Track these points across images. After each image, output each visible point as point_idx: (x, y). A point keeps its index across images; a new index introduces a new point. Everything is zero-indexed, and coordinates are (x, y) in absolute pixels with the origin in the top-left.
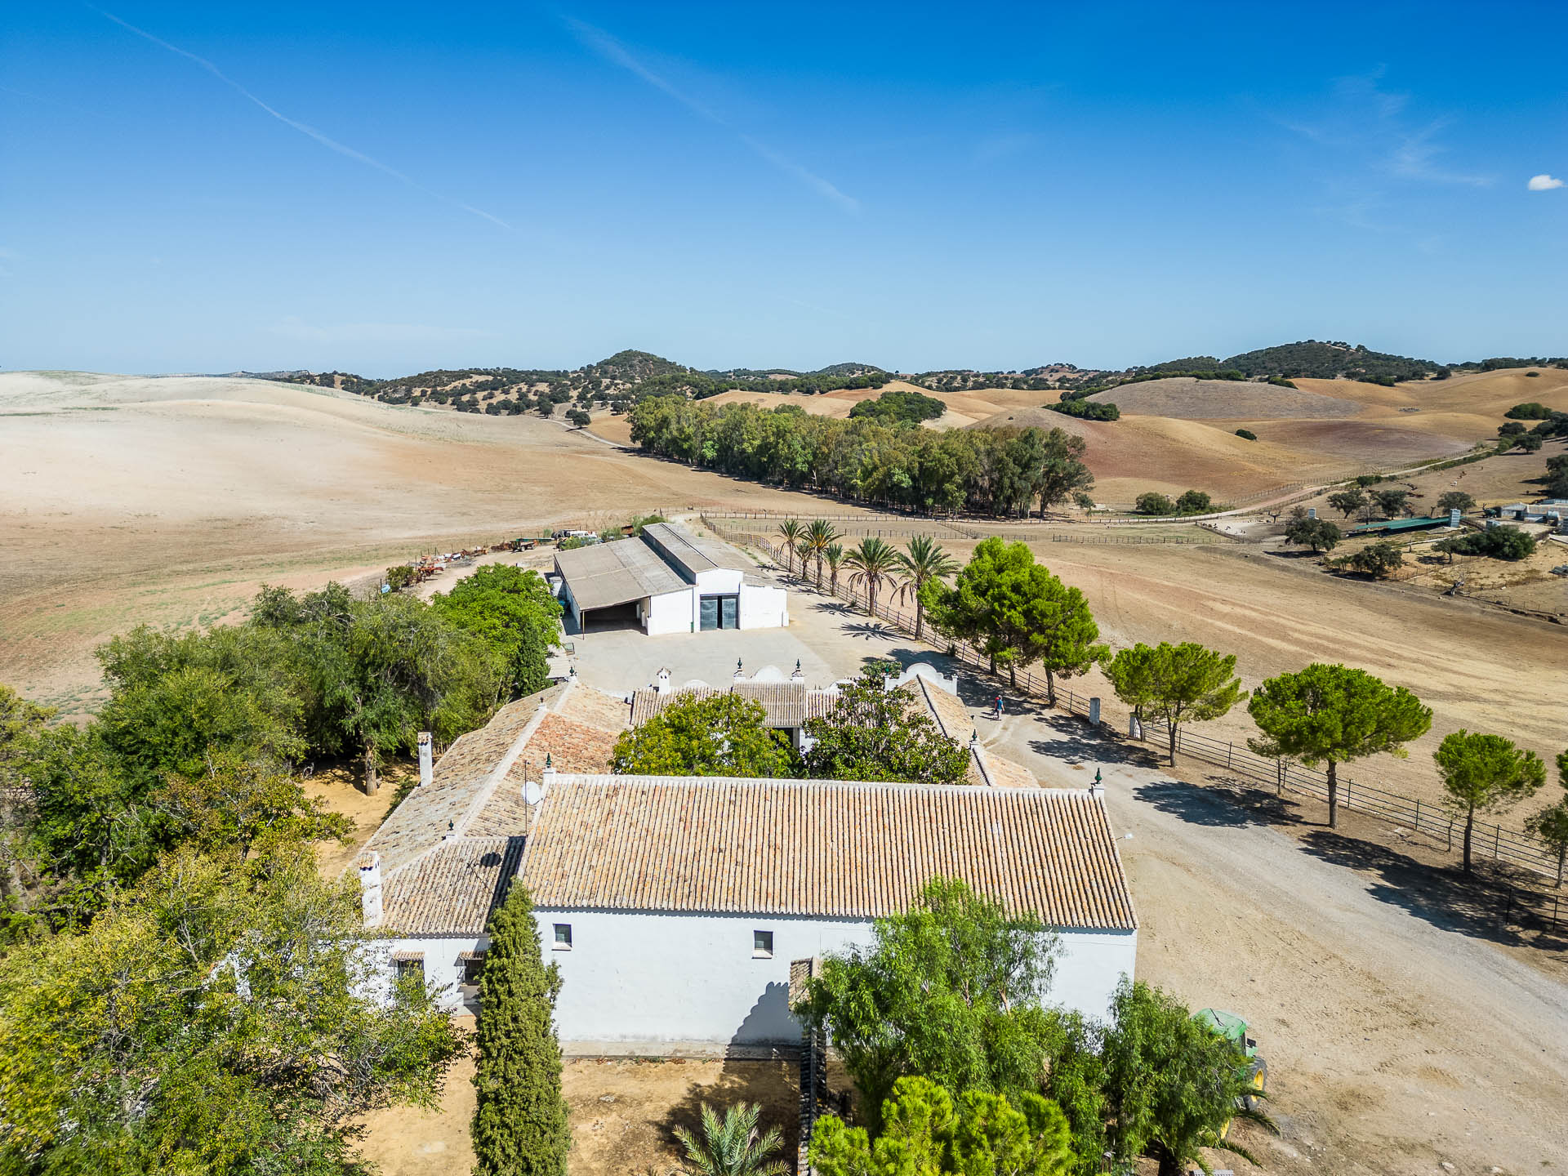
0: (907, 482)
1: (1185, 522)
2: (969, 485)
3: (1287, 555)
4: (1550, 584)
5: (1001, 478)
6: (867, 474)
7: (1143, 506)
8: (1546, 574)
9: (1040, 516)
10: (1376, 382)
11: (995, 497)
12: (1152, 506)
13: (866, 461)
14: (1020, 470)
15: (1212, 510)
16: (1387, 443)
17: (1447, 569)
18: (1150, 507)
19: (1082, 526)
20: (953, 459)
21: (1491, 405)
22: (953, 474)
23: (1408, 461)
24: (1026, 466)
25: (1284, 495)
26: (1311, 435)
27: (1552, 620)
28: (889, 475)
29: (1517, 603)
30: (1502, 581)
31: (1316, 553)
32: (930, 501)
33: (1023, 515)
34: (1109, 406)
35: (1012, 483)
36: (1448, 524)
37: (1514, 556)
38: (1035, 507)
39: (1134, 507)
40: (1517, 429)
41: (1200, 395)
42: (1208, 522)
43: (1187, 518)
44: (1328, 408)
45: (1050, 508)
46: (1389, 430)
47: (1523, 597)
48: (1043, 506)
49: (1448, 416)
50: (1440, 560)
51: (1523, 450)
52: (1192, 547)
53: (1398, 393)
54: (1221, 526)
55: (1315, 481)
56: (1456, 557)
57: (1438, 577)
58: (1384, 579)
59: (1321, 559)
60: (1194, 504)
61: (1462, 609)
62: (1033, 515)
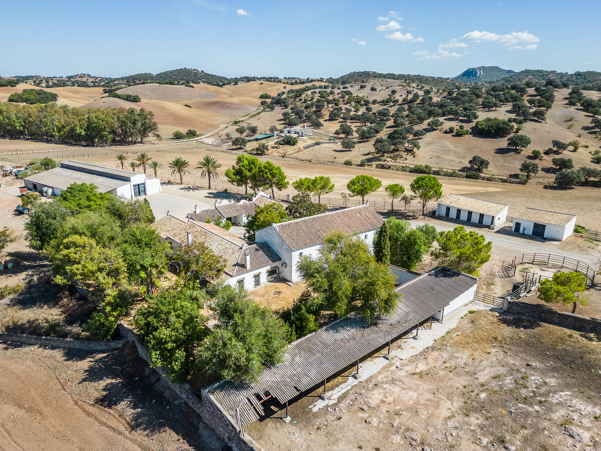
0: (83, 133)
1: (192, 141)
2: (113, 132)
3: (233, 149)
4: (304, 151)
5: (126, 129)
6: (59, 130)
7: (176, 136)
8: (302, 149)
9: (141, 142)
10: (217, 86)
11: (124, 136)
12: (179, 136)
13: (57, 124)
14: (132, 125)
15: (198, 136)
16: (232, 108)
17: (279, 150)
18: (178, 136)
19: (159, 145)
20: (104, 122)
21: (254, 94)
22: (105, 128)
23: (242, 115)
24: (134, 123)
25: (216, 129)
26: (208, 106)
27: (310, 161)
28: (73, 130)
29: (300, 158)
30: (294, 152)
31: (241, 148)
32: (97, 140)
33: (135, 143)
34: (136, 96)
35: (130, 130)
36: (273, 136)
37: (294, 144)
38: (139, 140)
39: (172, 136)
40: (265, 102)
41: (163, 90)
42: (200, 140)
43: (193, 139)
44: (207, 96)
45: (145, 139)
46: (231, 104)
47: (300, 155)
48: (142, 139)
49: (244, 98)
50: (276, 147)
51: (271, 110)
52: (203, 150)
53: (226, 89)
54: (206, 141)
55: (223, 123)
56: (280, 146)
57: (278, 152)
58: (265, 154)
59: (244, 150)
60: (192, 134)
61: (289, 161)
62: (138, 143)
